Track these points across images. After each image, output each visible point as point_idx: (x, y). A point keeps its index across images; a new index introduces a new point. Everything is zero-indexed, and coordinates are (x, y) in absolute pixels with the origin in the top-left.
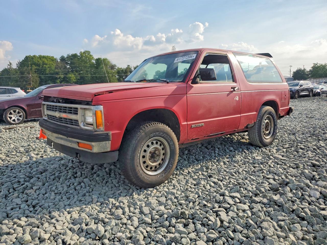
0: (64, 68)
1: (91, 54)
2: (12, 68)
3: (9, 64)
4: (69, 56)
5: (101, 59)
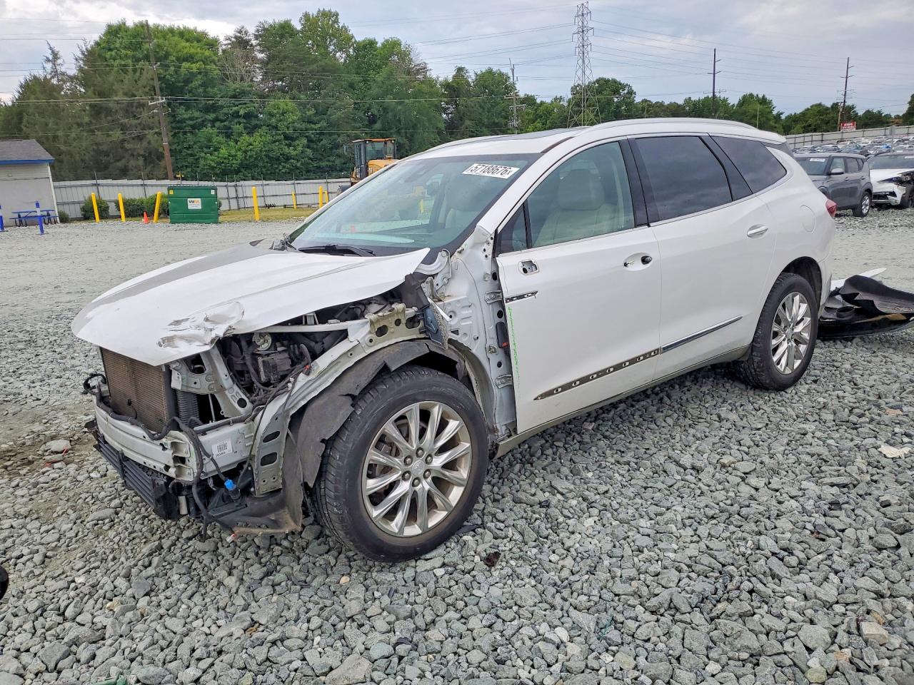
1: (342, 21)
2: (63, 74)
3: (51, 57)
4: (265, 29)
5: (377, 43)
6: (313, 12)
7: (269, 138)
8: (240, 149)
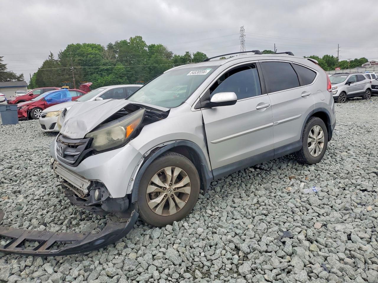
0: (112, 58)
1: (143, 40)
2: (54, 60)
3: (51, 55)
4: (117, 43)
5: (155, 45)
6: (133, 37)
7: (114, 77)
8: (104, 80)
